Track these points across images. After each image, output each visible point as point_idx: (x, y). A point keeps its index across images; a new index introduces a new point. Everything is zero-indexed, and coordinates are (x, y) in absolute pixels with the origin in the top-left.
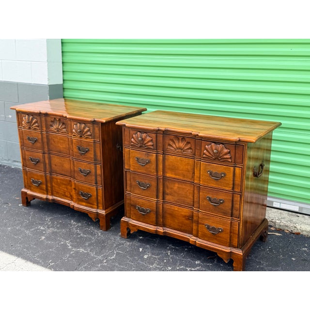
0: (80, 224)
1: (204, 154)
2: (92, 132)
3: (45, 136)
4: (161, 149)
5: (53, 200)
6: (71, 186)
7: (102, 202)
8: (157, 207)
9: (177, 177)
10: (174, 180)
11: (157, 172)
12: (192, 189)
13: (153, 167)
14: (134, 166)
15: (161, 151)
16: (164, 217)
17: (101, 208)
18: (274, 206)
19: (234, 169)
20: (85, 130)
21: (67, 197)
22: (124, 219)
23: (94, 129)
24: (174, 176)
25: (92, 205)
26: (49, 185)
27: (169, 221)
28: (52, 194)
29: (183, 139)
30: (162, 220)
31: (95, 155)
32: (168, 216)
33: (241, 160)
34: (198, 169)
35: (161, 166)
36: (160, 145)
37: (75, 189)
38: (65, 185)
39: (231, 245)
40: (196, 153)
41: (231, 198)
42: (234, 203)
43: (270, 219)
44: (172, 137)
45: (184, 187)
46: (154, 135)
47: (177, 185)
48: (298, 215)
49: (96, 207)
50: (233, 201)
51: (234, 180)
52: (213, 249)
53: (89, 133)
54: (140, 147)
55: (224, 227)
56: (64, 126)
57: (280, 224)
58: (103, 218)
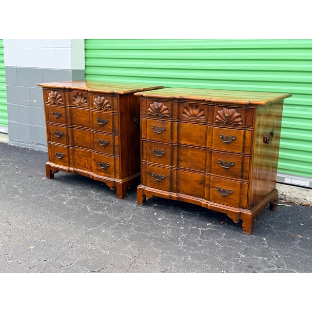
0: (99, 194)
1: (216, 119)
2: (111, 104)
3: (68, 110)
4: (176, 117)
5: (75, 172)
6: (91, 157)
7: (119, 172)
8: (172, 174)
9: (190, 143)
10: (187, 147)
11: (172, 138)
12: (205, 154)
13: (167, 135)
14: (150, 135)
15: (176, 119)
16: (178, 183)
17: (118, 177)
18: (285, 182)
19: (245, 132)
20: (105, 102)
21: (87, 168)
22: (140, 186)
23: (113, 101)
24: (187, 143)
25: (110, 175)
26: (71, 157)
27: (183, 186)
28: (74, 166)
29: (197, 107)
30: (175, 186)
31: (113, 126)
32: (182, 182)
33: (251, 123)
34: (211, 134)
35: (175, 133)
36: (175, 113)
37: (94, 160)
38: (86, 157)
39: (241, 206)
40: (209, 119)
41: (241, 161)
42: (244, 165)
43: (281, 192)
44: (186, 105)
45: (197, 153)
46: (170, 104)
47: (190, 152)
48: (309, 190)
49: (114, 176)
50: (243, 163)
51: (244, 143)
52: (224, 210)
53: (108, 105)
54: (157, 115)
55: (234, 189)
56: (85, 101)
57: (291, 197)
58: (120, 186)
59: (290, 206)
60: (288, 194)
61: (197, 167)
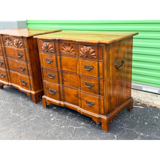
0: (24, 100)
1: (80, 54)
2: (22, 43)
3: (3, 48)
4: (58, 52)
5: (11, 86)
6: (18, 77)
7: (32, 87)
8: (59, 90)
9: (68, 70)
10: (67, 72)
11: (57, 66)
12: (77, 78)
13: (54, 64)
14: (45, 64)
15: (58, 54)
16: (64, 96)
17: (33, 90)
18: (143, 90)
20: (19, 43)
21: (17, 83)
22: (44, 97)
23: (24, 42)
24: (66, 69)
25: (28, 89)
26: (9, 77)
27: (67, 97)
28: (11, 82)
29: (69, 45)
30: (62, 97)
31: (26, 58)
32: (66, 95)
33: (102, 57)
34: (79, 64)
35: (59, 63)
36: (57, 49)
37: (20, 79)
38: (16, 77)
39: (100, 113)
40: (77, 54)
41: (97, 83)
42: (100, 85)
43: (138, 98)
44: (63, 44)
45: (73, 76)
46: (53, 43)
47: (69, 75)
48: (158, 95)
49: (30, 89)
50: (99, 84)
51: (99, 71)
53: (21, 45)
54: (47, 51)
55: (95, 101)
56: (11, 42)
57: (144, 101)
58: (34, 96)
59: (142, 107)
60: (142, 99)
61: (73, 86)
